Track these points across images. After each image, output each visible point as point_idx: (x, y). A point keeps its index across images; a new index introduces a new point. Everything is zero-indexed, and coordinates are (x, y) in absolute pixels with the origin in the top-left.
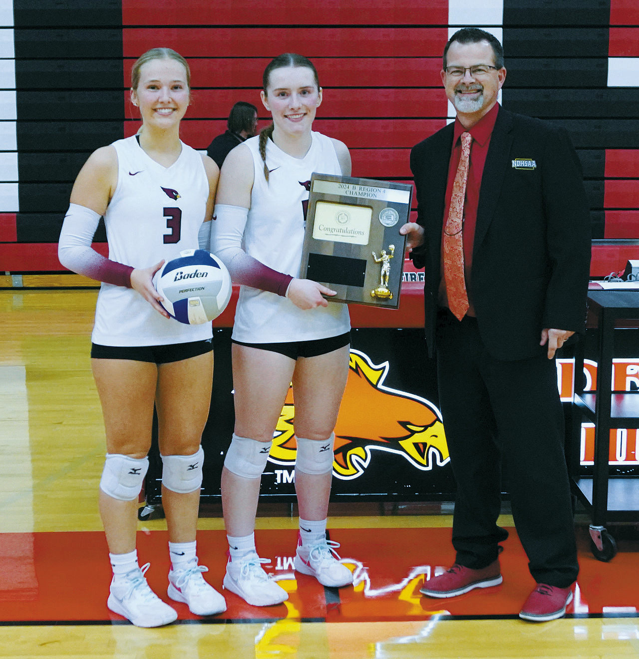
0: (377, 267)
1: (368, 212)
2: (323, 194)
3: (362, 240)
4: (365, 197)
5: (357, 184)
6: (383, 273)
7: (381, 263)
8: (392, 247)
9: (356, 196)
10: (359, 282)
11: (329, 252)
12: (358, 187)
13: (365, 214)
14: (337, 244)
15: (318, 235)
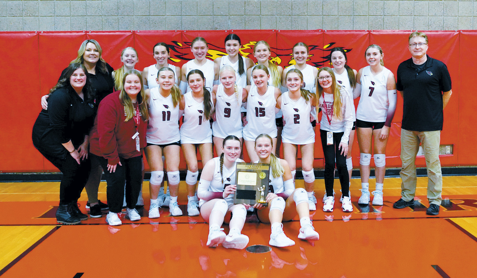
0: (260, 193)
1: (255, 174)
2: (240, 169)
3: (254, 183)
4: (254, 169)
5: (251, 165)
6: (261, 195)
7: (261, 192)
8: (264, 186)
9: (251, 169)
10: (254, 198)
11: (243, 189)
12: (252, 166)
13: (255, 175)
14: (246, 186)
15: (239, 183)
